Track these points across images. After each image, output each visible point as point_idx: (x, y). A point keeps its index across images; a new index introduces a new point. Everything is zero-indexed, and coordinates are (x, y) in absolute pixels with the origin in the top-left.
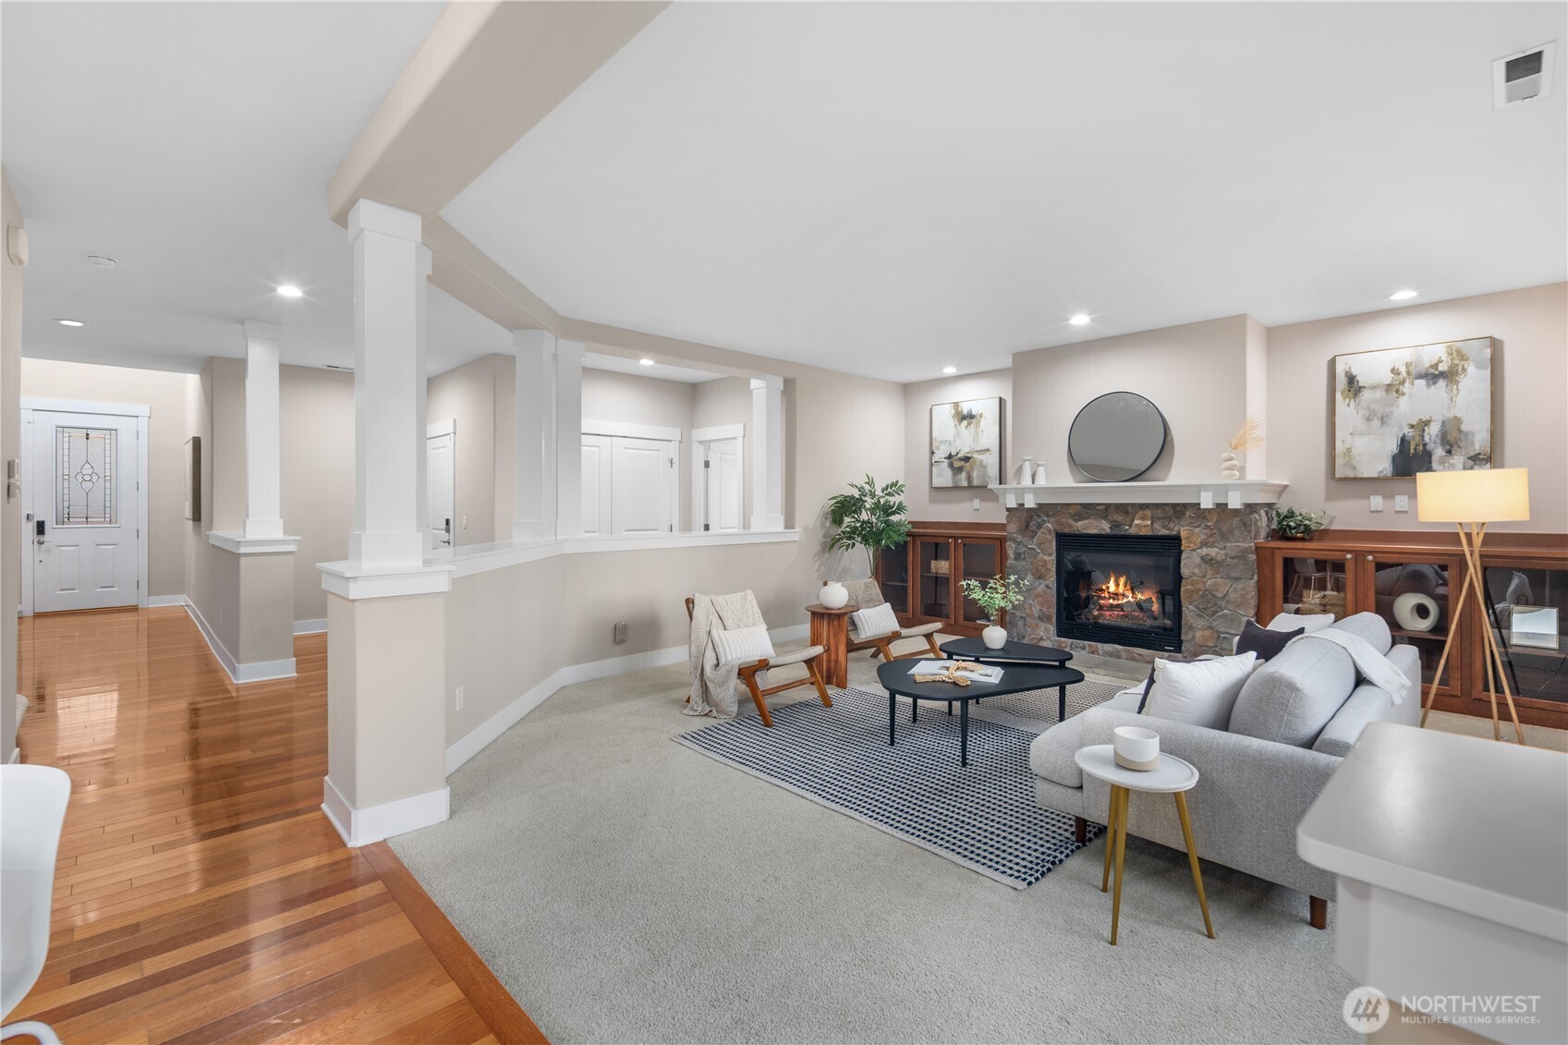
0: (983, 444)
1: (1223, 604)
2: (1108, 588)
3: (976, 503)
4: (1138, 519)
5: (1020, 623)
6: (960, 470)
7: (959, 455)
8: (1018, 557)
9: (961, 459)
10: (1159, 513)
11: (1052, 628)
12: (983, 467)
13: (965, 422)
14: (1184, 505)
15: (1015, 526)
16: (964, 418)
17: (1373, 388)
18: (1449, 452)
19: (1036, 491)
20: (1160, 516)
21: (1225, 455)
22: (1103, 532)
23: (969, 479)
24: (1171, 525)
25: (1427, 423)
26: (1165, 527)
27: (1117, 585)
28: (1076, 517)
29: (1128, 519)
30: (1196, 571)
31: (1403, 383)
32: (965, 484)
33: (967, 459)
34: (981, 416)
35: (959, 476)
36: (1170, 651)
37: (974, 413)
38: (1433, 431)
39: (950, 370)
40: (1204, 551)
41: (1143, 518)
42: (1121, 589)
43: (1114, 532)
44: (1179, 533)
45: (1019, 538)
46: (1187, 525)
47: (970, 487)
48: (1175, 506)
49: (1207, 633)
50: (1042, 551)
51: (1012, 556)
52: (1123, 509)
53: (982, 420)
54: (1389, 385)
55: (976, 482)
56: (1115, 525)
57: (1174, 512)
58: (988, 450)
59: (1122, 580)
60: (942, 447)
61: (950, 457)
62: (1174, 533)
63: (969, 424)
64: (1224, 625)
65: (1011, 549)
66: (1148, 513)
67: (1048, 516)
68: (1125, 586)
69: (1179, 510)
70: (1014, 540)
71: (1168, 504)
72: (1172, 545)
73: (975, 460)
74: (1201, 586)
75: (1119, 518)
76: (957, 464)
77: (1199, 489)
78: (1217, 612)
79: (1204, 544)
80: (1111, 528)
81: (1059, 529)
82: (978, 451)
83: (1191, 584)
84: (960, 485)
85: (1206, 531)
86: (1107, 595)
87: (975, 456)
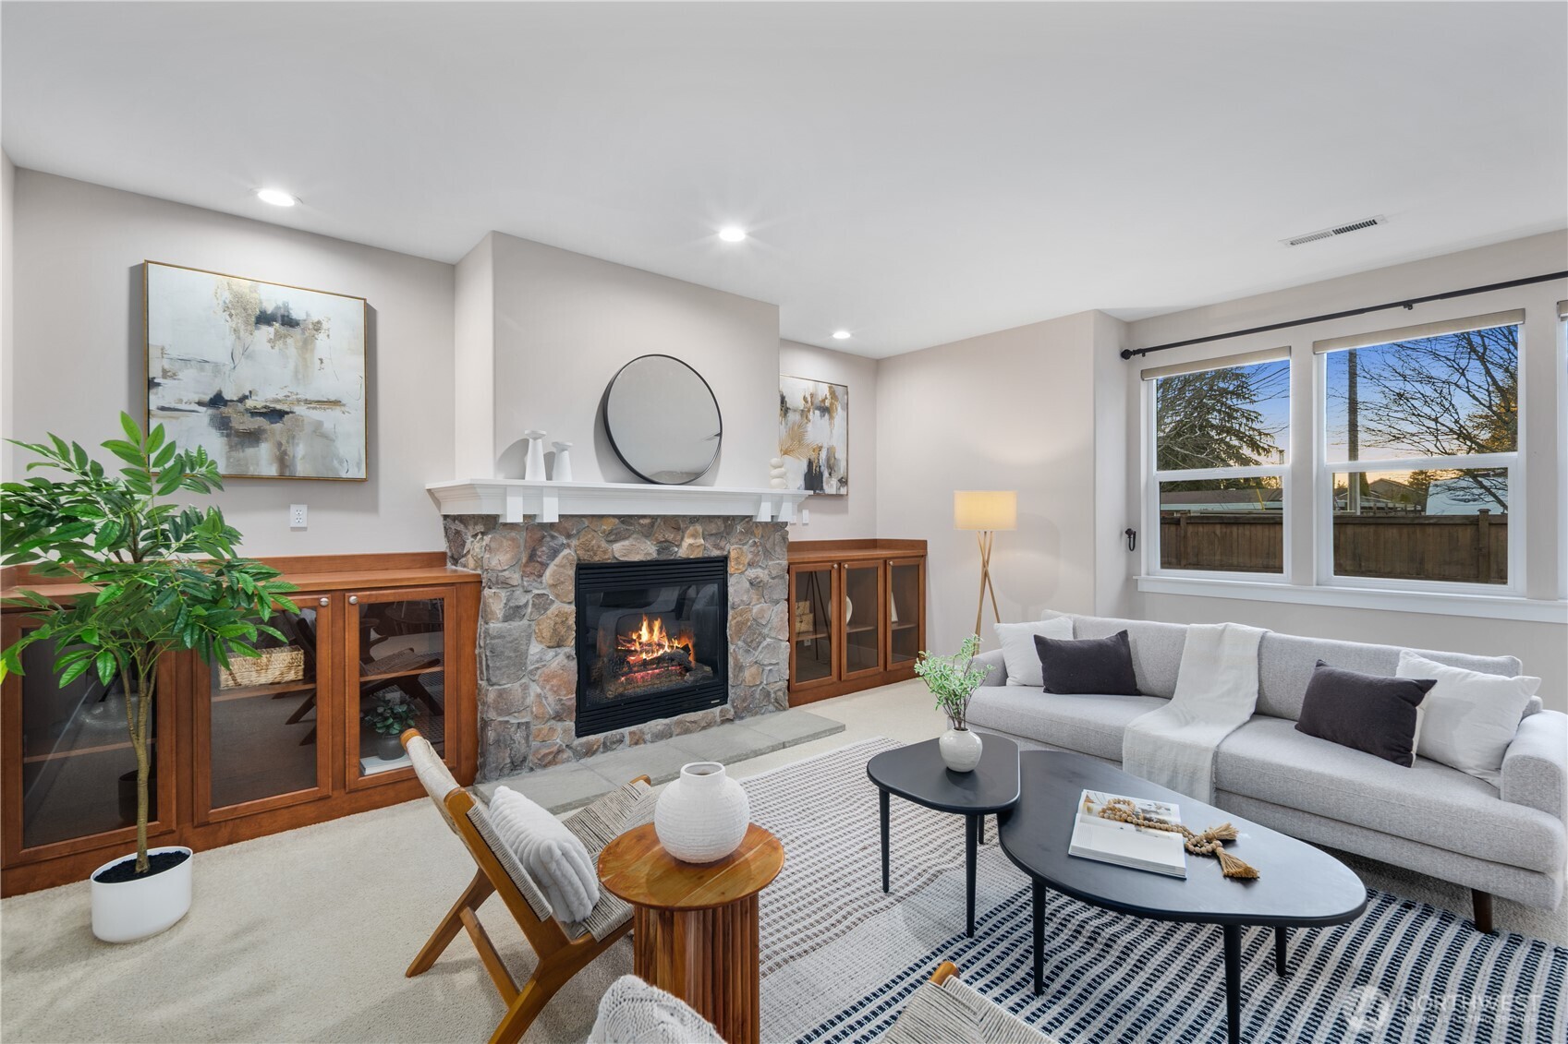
0: (321, 387)
1: (765, 631)
2: (639, 637)
3: (298, 514)
4: (688, 538)
5: (518, 735)
6: (253, 437)
7: (249, 403)
8: (511, 614)
9: (254, 413)
10: (713, 528)
11: (571, 724)
13: (267, 331)
14: (734, 518)
15: (508, 556)
16: (264, 319)
17: (795, 411)
18: (830, 474)
20: (714, 531)
21: (775, 460)
22: (649, 558)
23: (282, 459)
24: (722, 544)
25: (820, 448)
26: (717, 546)
27: (651, 631)
28: (612, 538)
29: (679, 538)
30: (745, 598)
31: (809, 411)
32: (272, 471)
33: (275, 415)
34: (317, 326)
35: (250, 451)
36: (716, 705)
37: (296, 314)
38: (823, 455)
39: (274, 202)
40: (752, 573)
41: (694, 536)
42: (656, 637)
43: (663, 557)
44: (729, 552)
45: (515, 578)
46: (737, 543)
47: (286, 477)
48: (726, 518)
49: (754, 669)
50: (557, 596)
51: (500, 615)
52: (677, 524)
53: (321, 336)
54: (802, 411)
55: (302, 469)
56: (664, 546)
57: (725, 527)
58: (336, 403)
59: (657, 624)
60: (187, 375)
61: (217, 401)
62: (725, 553)
63: (278, 336)
64: (768, 656)
65: (495, 600)
66: (699, 528)
67: (569, 536)
68: (661, 633)
69: (727, 525)
70: (505, 584)
71: (719, 517)
72: (719, 567)
73: (299, 422)
74: (748, 616)
75: (670, 536)
76: (243, 423)
77: (758, 499)
78: (760, 643)
79: (751, 565)
80: (659, 552)
81: (586, 557)
82: (306, 401)
83: (741, 616)
84: (252, 471)
85: (752, 549)
86: (638, 648)
87: (301, 410)
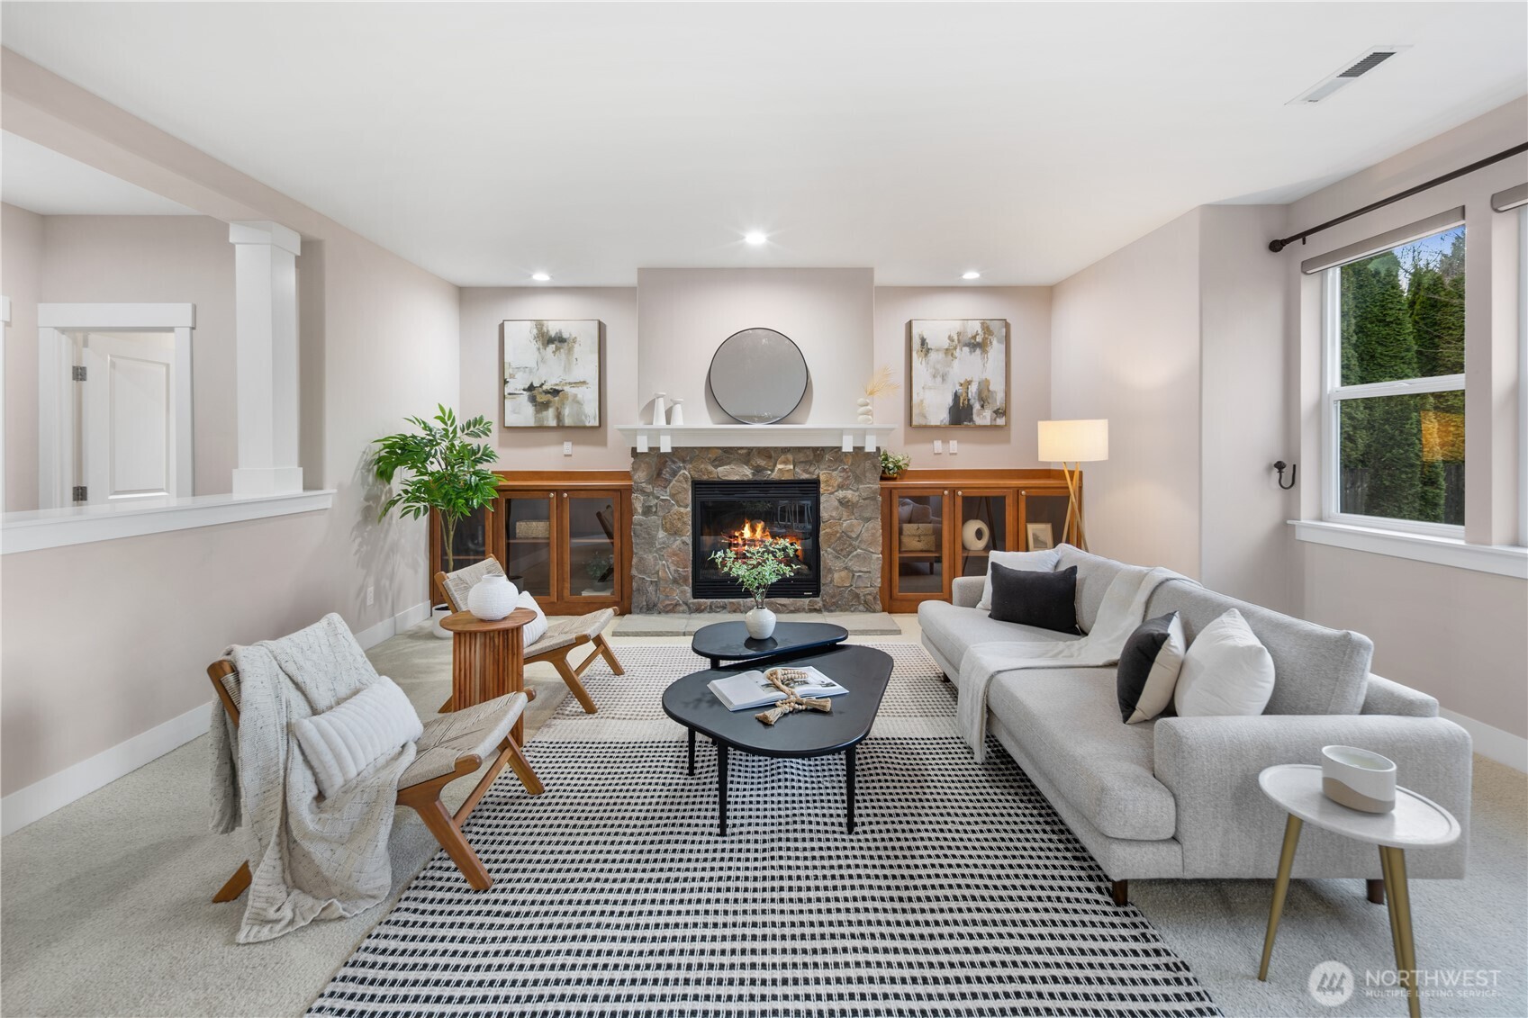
0: (577, 375)
1: (856, 543)
2: (742, 534)
3: (567, 447)
4: (780, 464)
5: (651, 589)
6: (546, 406)
7: (545, 387)
8: (647, 511)
9: (547, 392)
10: (801, 457)
11: (688, 590)
12: (577, 402)
13: (552, 347)
14: (823, 449)
15: (645, 473)
16: (550, 341)
17: (938, 350)
18: (982, 406)
19: (675, 433)
20: (802, 460)
21: (861, 400)
22: (745, 479)
23: (559, 417)
24: (812, 469)
25: (969, 383)
26: (806, 471)
27: (753, 530)
28: (716, 463)
29: (771, 464)
30: (834, 514)
31: (955, 349)
32: (553, 423)
33: (555, 392)
34: (574, 341)
35: (545, 413)
36: (809, 596)
37: (565, 335)
38: (973, 389)
39: (541, 277)
40: (841, 494)
41: (785, 463)
42: (759, 534)
43: (759, 478)
44: (819, 476)
45: (649, 488)
46: (826, 469)
47: (560, 427)
48: (815, 449)
49: (843, 574)
50: (677, 502)
51: (640, 510)
52: (767, 453)
53: (576, 346)
54: (947, 349)
55: (568, 422)
56: (758, 470)
57: (815, 455)
58: (584, 383)
59: (760, 526)
60: (519, 375)
61: (531, 388)
62: (815, 477)
63: (557, 349)
64: (858, 564)
65: (638, 503)
66: (790, 457)
67: (684, 462)
68: (764, 532)
69: (817, 454)
70: (643, 492)
71: (809, 448)
72: (811, 488)
73: (566, 397)
74: (838, 528)
75: (762, 463)
76: (541, 398)
77: (841, 432)
78: (851, 552)
79: (841, 487)
80: (754, 474)
81: (696, 476)
82: (570, 383)
83: (830, 527)
84: (546, 424)
85: (842, 474)
86: (740, 542)
87: (567, 389)
